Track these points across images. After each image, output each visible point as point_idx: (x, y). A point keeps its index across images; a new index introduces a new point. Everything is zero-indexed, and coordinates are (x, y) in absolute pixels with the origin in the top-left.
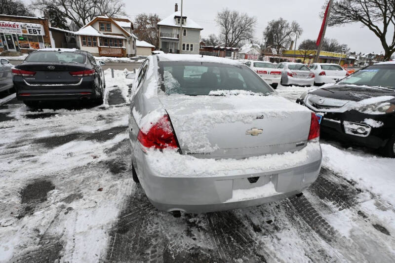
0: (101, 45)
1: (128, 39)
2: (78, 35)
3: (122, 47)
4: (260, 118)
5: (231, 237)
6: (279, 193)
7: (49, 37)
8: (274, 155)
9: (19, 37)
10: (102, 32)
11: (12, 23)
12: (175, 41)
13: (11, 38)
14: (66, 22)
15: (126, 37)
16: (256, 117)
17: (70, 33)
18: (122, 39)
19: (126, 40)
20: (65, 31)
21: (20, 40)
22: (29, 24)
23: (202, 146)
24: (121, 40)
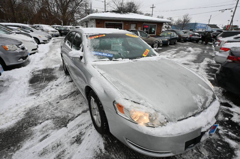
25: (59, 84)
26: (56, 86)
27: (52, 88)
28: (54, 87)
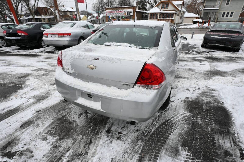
0: (160, 18)
1: (178, 12)
2: (148, 13)
3: (172, 18)
4: (97, 59)
5: (92, 126)
6: (102, 111)
7: (135, 16)
8: (104, 85)
9: (123, 17)
10: (162, 10)
11: (121, 10)
12: (216, 11)
13: (120, 18)
14: (146, 6)
15: (176, 12)
16: (93, 58)
17: (145, 13)
18: (174, 13)
19: (176, 13)
20: (143, 11)
21: (123, 18)
22: (127, 10)
23: (68, 69)
24: (172, 14)
25: (186, 90)
26: (189, 89)
27: (194, 89)
28: (191, 90)
